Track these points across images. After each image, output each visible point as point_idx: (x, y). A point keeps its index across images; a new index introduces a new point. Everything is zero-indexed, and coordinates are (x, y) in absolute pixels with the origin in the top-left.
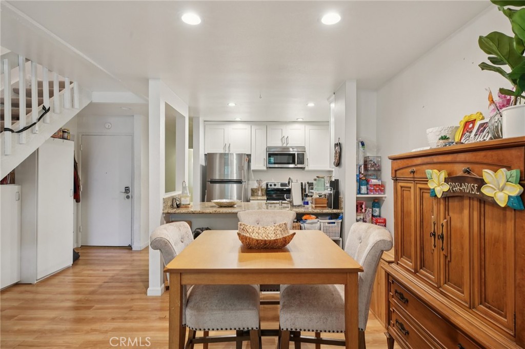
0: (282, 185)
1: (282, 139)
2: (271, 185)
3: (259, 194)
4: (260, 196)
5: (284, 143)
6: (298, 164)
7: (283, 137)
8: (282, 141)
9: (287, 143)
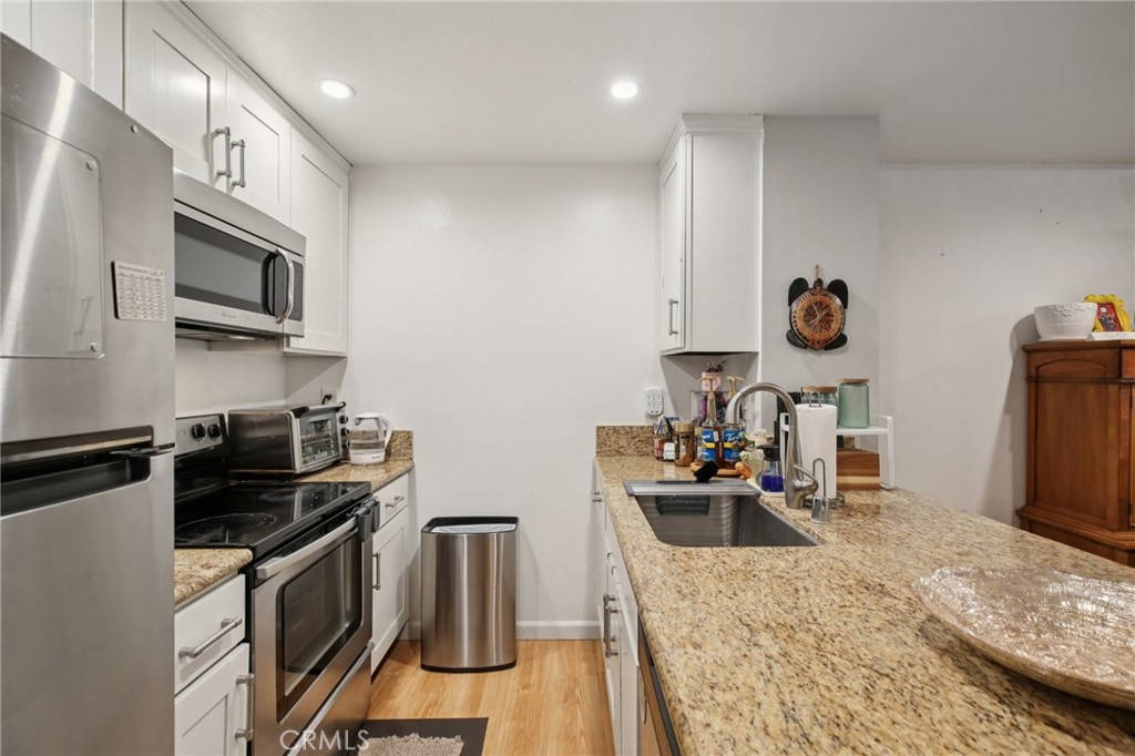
1: (208, 142)
5: (220, 174)
6: (290, 318)
7: (213, 130)
8: (209, 156)
9: (236, 177)
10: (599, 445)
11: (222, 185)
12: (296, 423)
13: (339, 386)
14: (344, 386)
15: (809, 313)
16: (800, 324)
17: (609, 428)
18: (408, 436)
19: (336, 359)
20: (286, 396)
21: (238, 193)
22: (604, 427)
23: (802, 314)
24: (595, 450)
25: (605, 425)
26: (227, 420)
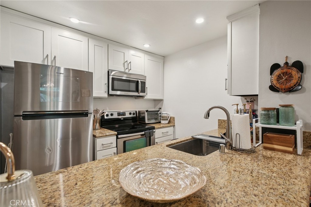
0: (119, 114)
1: (124, 64)
2: (107, 115)
3: (97, 128)
4: (98, 129)
5: (126, 69)
6: (141, 92)
7: (125, 61)
8: (124, 66)
9: (130, 68)
10: (219, 125)
11: (127, 71)
12: (146, 113)
13: (162, 106)
14: (163, 106)
15: (279, 77)
16: (275, 82)
17: (222, 120)
18: (174, 118)
19: (161, 100)
20: (155, 108)
21: (130, 72)
22: (220, 120)
23: (276, 78)
24: (218, 127)
25: (221, 119)
26: (137, 112)
